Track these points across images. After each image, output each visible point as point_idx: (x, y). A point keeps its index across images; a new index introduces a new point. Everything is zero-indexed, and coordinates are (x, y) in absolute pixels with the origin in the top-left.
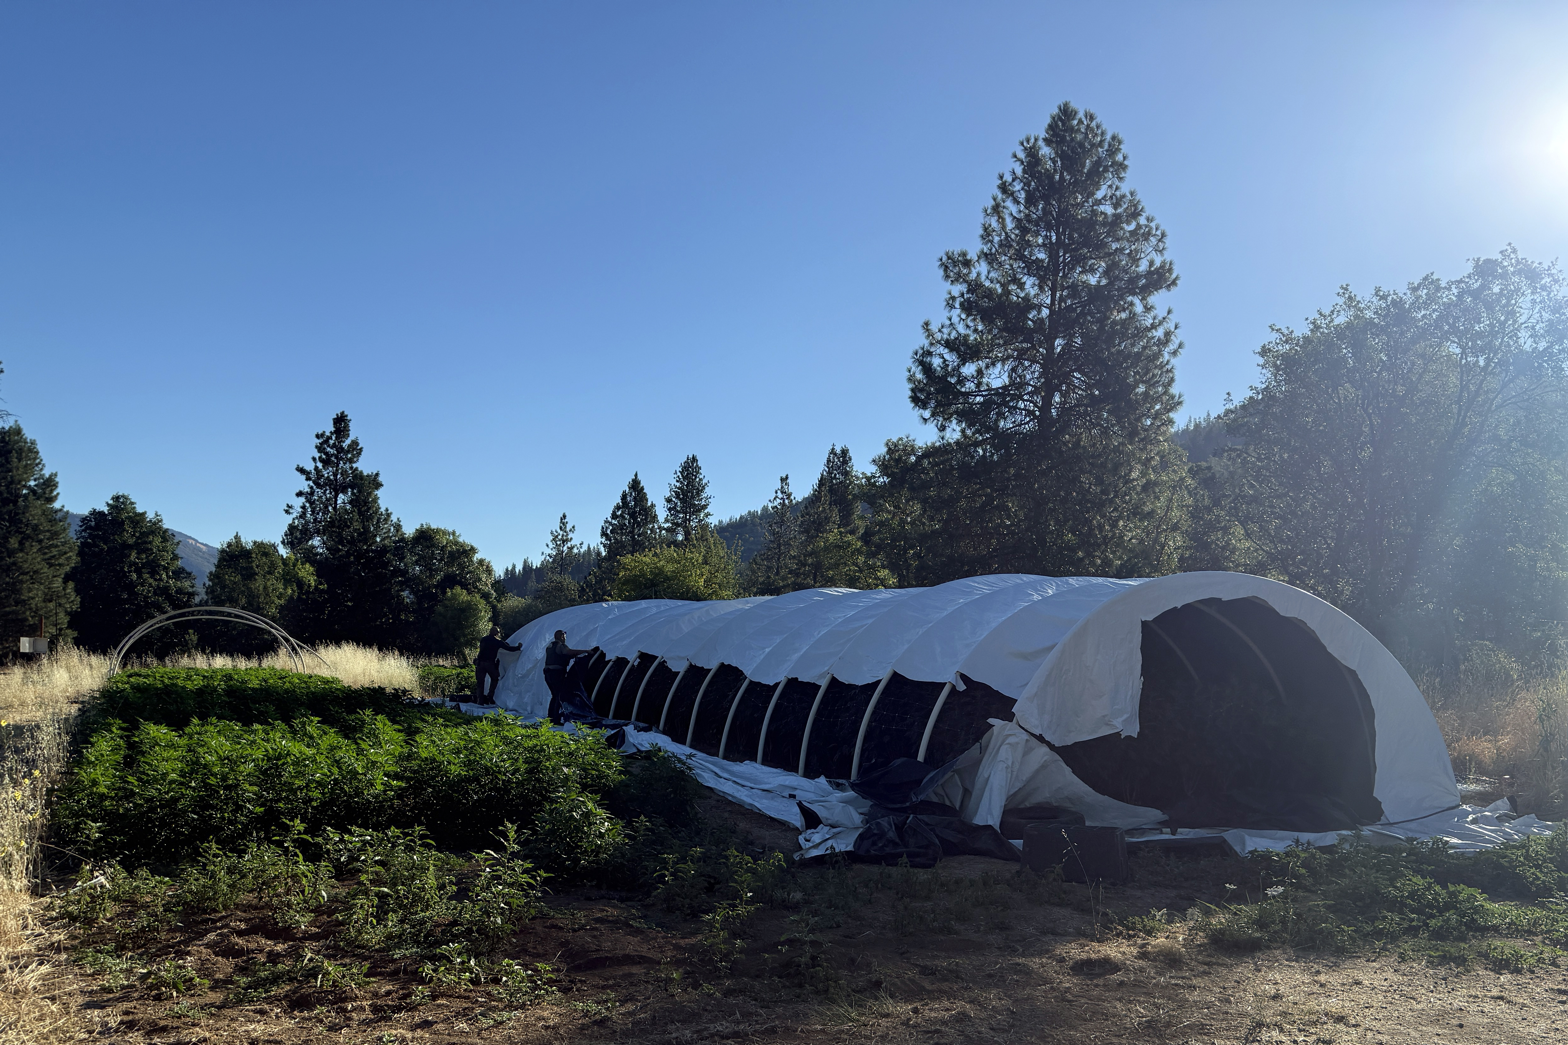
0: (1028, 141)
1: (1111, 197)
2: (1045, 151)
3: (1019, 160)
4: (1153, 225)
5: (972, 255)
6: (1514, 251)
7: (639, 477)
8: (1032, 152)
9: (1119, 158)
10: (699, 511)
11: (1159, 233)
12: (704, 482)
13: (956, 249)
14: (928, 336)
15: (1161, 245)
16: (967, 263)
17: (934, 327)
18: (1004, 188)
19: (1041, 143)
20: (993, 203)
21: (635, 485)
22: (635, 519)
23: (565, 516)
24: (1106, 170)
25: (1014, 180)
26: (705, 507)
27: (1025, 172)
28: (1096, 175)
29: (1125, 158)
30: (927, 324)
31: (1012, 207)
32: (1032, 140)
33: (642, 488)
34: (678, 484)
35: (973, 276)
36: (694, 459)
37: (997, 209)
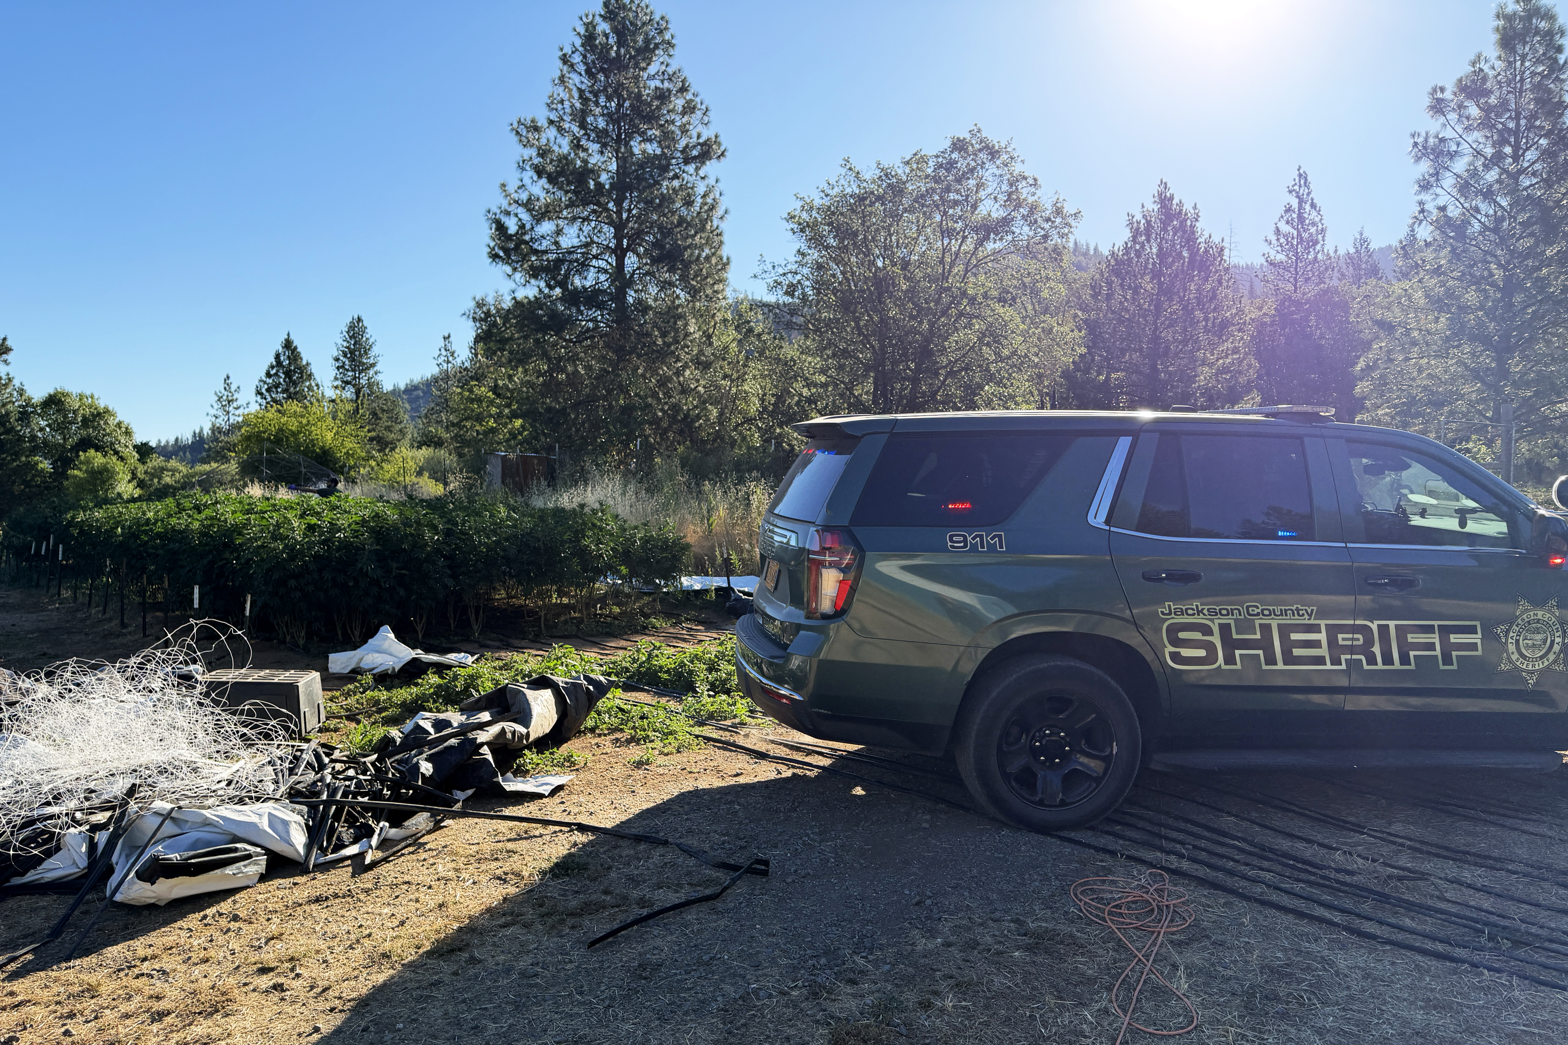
0: (587, 16)
1: (663, 73)
2: (603, 27)
3: (579, 34)
4: (698, 100)
5: (542, 122)
6: (979, 131)
7: (292, 337)
8: (590, 26)
9: (667, 36)
10: (368, 368)
11: (704, 107)
12: (371, 341)
13: (527, 117)
14: (506, 196)
15: (706, 119)
16: (536, 129)
17: (511, 188)
18: (565, 59)
19: (598, 19)
20: (559, 74)
21: (288, 344)
22: (290, 378)
23: (228, 377)
24: (657, 46)
25: (573, 52)
26: (373, 365)
27: (583, 45)
28: (647, 51)
29: (672, 37)
30: (503, 185)
31: (575, 79)
32: (591, 17)
33: (296, 348)
34: (345, 344)
35: (543, 141)
36: (359, 320)
37: (562, 79)
